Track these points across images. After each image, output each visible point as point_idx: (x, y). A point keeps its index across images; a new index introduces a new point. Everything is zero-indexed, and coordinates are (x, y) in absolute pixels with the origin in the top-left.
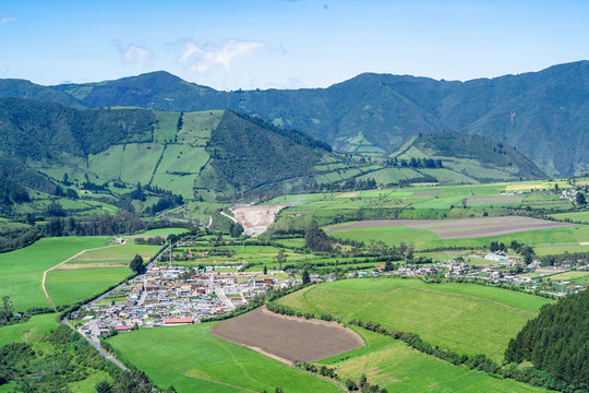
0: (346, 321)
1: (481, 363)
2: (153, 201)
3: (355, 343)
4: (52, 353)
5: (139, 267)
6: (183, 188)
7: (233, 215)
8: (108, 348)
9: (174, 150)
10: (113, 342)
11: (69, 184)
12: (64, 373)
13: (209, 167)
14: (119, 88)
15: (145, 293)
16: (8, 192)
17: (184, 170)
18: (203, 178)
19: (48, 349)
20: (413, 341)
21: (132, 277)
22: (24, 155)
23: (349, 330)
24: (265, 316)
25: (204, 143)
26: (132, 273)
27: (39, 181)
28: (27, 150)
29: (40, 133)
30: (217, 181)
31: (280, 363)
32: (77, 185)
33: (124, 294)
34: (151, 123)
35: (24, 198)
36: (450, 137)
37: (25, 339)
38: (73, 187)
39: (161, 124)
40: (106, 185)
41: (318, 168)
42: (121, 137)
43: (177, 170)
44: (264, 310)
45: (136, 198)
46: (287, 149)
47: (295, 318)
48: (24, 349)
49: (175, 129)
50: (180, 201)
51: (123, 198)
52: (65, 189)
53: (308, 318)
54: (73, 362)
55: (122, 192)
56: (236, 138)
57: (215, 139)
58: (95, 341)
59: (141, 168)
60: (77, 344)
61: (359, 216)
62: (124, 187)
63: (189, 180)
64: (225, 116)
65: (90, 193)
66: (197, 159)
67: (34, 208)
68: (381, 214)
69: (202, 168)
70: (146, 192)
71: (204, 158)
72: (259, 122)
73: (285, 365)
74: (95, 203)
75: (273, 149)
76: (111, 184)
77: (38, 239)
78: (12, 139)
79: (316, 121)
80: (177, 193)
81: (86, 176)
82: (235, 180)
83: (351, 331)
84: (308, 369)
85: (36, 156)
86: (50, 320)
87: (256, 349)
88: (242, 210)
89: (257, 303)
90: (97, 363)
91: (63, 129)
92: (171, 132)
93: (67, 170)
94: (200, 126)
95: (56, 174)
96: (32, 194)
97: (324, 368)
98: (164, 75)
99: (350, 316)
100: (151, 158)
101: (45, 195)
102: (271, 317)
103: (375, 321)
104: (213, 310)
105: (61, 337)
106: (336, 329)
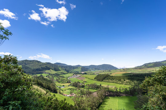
1: (92, 80)
5: (73, 75)
6: (79, 71)
7: (82, 73)
8: (69, 79)
14: (76, 66)
20: (89, 78)
27: (70, 71)
36: (96, 68)
39: (78, 68)
41: (88, 70)
42: (76, 68)
44: (80, 77)
46: (86, 69)
53: (82, 77)
57: (81, 68)
62: (76, 71)
66: (80, 70)
68: (91, 72)
73: (80, 80)
74: (73, 72)
77: (68, 73)
78: (69, 68)
79: (88, 68)
82: (82, 71)
83: (85, 78)
91: (72, 68)
95: (72, 70)
97: (82, 80)
98: (79, 65)
104: (77, 77)
105: (67, 79)
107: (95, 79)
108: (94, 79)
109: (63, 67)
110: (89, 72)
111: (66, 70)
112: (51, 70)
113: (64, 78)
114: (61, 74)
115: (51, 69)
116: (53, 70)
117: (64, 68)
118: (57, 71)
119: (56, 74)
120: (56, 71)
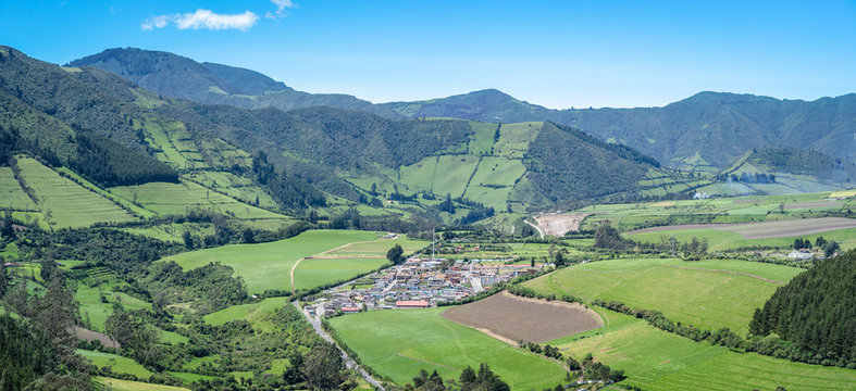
0: (588, 302)
1: (723, 339)
2: (463, 213)
3: (592, 323)
4: (270, 332)
5: (396, 256)
6: (496, 200)
7: (537, 224)
8: (326, 327)
9: (490, 162)
10: (334, 323)
11: (377, 194)
12: (274, 350)
13: (525, 180)
14: (448, 106)
15: (395, 282)
16: (304, 196)
17: (499, 183)
18: (518, 191)
19: (267, 328)
20: (654, 318)
21: (387, 267)
22: (333, 164)
23: (591, 311)
24: (504, 298)
25: (521, 155)
26: (388, 262)
27: (342, 189)
28: (336, 158)
29: (352, 142)
30: (533, 194)
31: (505, 344)
32: (385, 196)
33: (373, 281)
34: (467, 135)
35: (322, 203)
36: (786, 153)
37: (249, 318)
38: (379, 197)
39: (477, 136)
40: (415, 196)
41: (643, 183)
42: (435, 149)
43: (492, 183)
44: (506, 293)
45: (444, 210)
46: (609, 163)
47: (535, 300)
48: (244, 327)
49: (491, 141)
50: (491, 213)
51: (431, 210)
52: (370, 198)
53: (549, 300)
54: (288, 341)
55: (431, 203)
56: (556, 151)
57: (533, 152)
58: (316, 322)
59: (454, 181)
60: (297, 323)
61: (670, 222)
62: (433, 198)
63: (503, 194)
64: (544, 128)
65: (396, 203)
66: (511, 171)
67: (331, 213)
68: (693, 219)
69: (517, 181)
70: (456, 204)
71: (520, 170)
72: (582, 135)
73: (510, 346)
74: (398, 211)
75: (595, 162)
76: (421, 195)
77: (304, 230)
78: (321, 148)
79: (652, 141)
80: (488, 205)
81: (395, 187)
82: (552, 194)
83: (593, 312)
84: (532, 350)
85: (345, 166)
86: (281, 302)
87: (485, 331)
88: (548, 218)
89: (500, 288)
90: (310, 340)
91: (376, 143)
92: (487, 144)
93: (376, 180)
94: (517, 138)
95: (364, 184)
96: (330, 199)
97: (548, 347)
98: (494, 93)
99: (595, 296)
100: (465, 170)
101: (343, 200)
102: (510, 299)
103: (618, 300)
104: (459, 297)
105: (288, 318)
106: (576, 310)
107: (763, 321)
108: (743, 331)
109: (226, 131)
110: (659, 209)
111: (263, 174)
112: (26, 163)
113: (233, 313)
114: (190, 244)
115: (34, 150)
116: (52, 161)
117: (241, 139)
118: (118, 192)
119: (101, 230)
120: (106, 178)
